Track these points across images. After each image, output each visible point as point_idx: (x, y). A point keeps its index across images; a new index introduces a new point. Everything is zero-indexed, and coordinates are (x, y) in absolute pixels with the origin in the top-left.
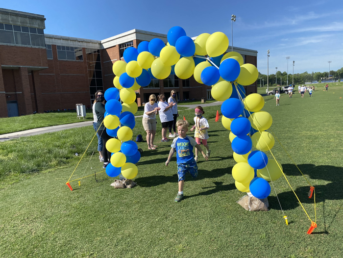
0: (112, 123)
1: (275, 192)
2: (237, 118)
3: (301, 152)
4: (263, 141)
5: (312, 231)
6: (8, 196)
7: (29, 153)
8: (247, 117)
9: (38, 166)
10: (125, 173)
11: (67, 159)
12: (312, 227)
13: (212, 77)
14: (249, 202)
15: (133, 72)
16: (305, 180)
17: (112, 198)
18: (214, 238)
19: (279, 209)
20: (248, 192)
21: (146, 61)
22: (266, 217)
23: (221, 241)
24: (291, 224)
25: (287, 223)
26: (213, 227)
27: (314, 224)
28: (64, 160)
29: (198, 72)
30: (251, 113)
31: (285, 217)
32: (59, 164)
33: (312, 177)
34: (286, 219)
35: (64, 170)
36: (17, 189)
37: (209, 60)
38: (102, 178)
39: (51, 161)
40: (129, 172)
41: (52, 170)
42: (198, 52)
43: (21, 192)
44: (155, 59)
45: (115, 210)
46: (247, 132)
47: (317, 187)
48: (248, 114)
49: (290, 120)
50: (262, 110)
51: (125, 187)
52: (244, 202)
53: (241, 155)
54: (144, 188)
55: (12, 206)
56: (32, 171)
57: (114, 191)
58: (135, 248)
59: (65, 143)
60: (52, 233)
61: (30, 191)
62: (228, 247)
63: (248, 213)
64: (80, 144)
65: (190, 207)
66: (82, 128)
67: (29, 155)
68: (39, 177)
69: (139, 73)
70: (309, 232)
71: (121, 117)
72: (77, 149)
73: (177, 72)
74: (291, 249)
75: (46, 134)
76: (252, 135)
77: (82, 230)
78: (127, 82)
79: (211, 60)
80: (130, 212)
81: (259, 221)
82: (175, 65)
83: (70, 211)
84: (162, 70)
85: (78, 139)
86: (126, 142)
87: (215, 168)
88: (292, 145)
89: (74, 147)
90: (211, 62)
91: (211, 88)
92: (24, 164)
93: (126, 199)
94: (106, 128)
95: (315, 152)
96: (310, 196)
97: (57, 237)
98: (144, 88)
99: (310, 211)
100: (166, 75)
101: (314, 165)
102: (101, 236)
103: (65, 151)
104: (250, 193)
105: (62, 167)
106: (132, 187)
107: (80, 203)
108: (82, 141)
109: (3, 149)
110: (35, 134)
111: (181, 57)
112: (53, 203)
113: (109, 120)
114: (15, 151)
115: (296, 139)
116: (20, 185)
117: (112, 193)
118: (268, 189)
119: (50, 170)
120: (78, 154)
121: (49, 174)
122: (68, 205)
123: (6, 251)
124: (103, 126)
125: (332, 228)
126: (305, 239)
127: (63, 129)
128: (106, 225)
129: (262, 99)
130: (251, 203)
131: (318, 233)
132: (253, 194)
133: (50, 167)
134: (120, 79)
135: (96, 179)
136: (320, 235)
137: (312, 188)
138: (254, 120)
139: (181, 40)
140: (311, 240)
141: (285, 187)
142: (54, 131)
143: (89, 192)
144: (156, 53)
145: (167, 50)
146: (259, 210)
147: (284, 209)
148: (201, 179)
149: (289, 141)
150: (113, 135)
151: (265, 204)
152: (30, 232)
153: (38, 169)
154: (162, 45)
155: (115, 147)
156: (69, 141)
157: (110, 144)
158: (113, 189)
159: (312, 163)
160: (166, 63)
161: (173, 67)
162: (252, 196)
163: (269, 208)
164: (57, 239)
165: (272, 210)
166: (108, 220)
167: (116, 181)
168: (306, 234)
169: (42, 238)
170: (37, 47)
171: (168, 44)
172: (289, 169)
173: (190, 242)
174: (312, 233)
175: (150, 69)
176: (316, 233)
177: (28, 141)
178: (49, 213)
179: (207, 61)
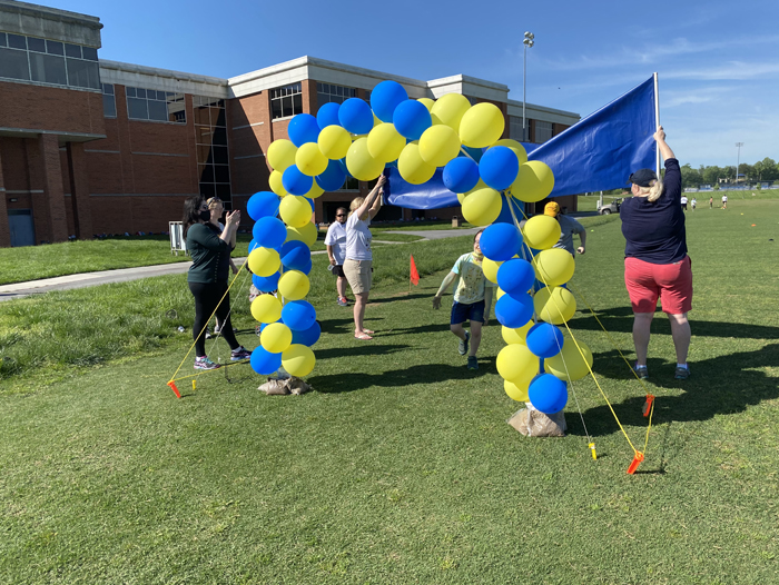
4: (554, 305)
5: (637, 468)
7: (78, 324)
8: (528, 261)
10: (289, 365)
11: (161, 337)
12: (636, 461)
14: (527, 421)
15: (308, 166)
17: (264, 412)
19: (582, 433)
20: (527, 402)
22: (559, 446)
23: (471, 483)
24: (603, 459)
25: (594, 456)
26: (457, 462)
27: (638, 454)
28: (156, 339)
30: (535, 252)
31: (592, 446)
32: (145, 347)
34: (593, 448)
35: (156, 359)
38: (239, 376)
39: (128, 342)
40: (297, 362)
41: (132, 359)
43: (73, 400)
45: (271, 433)
46: (526, 286)
48: (528, 255)
51: (289, 392)
52: (519, 421)
53: (513, 330)
54: (326, 395)
55: (60, 423)
56: (90, 360)
57: (267, 399)
59: (152, 306)
60: (150, 469)
61: (91, 398)
63: (525, 440)
64: (187, 309)
67: (80, 329)
68: (106, 372)
69: (322, 167)
70: (630, 471)
71: (283, 253)
72: (181, 319)
74: (595, 496)
75: (105, 286)
78: (297, 184)
80: (299, 437)
81: (544, 453)
84: (368, 162)
85: (180, 297)
89: (173, 314)
92: (72, 344)
93: (290, 413)
96: (645, 414)
102: (245, 474)
103: (155, 322)
104: (531, 404)
105: (151, 354)
106: (302, 393)
112: (144, 420)
113: (259, 258)
114: (45, 318)
116: (69, 386)
117: (261, 403)
119: (128, 359)
120: (185, 328)
121: (127, 366)
125: (673, 465)
126: (621, 481)
130: (532, 423)
131: (648, 472)
132: (535, 405)
133: (128, 353)
134: (285, 178)
135: (226, 377)
136: (649, 475)
137: (650, 399)
140: (632, 482)
142: (125, 279)
143: (214, 401)
146: (547, 435)
147: (592, 434)
148: (440, 381)
151: (558, 425)
155: (269, 311)
157: (259, 305)
158: (264, 396)
162: (534, 409)
163: (566, 433)
165: (571, 437)
167: (269, 380)
168: (624, 473)
170: (82, 89)
173: (414, 485)
174: (636, 472)
176: (643, 472)
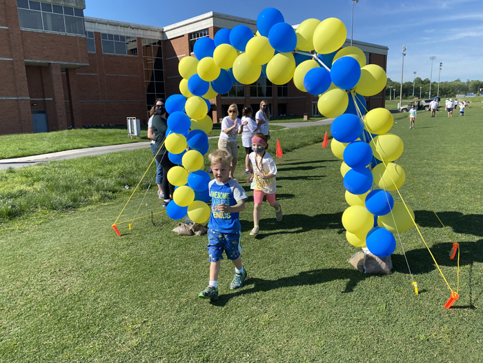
0: (176, 146)
1: (402, 249)
2: (352, 141)
3: (443, 195)
4: (388, 176)
5: (452, 304)
6: (33, 239)
7: (62, 183)
8: (368, 142)
9: (75, 200)
10: (193, 215)
11: (113, 192)
12: (452, 299)
13: (320, 82)
14: (364, 261)
15: (206, 73)
16: (446, 234)
17: (175, 248)
18: (312, 308)
19: (406, 272)
20: (364, 247)
21: (225, 58)
22: (387, 282)
23: (323, 312)
24: (423, 294)
25: (417, 292)
27: (455, 294)
28: (110, 194)
29: (300, 75)
30: (374, 136)
31: (415, 284)
32: (103, 199)
33: (457, 231)
34: (416, 286)
35: (109, 208)
36: (46, 232)
37: (316, 57)
38: (161, 221)
39: (92, 195)
40: (198, 213)
41: (93, 207)
42: (300, 46)
43: (51, 236)
44: (239, 54)
45: (178, 265)
46: (366, 163)
47: (462, 245)
48: (368, 137)
49: (429, 149)
50: (390, 132)
51: (193, 234)
53: (356, 196)
55: (39, 253)
56: (66, 208)
57: (178, 238)
58: (204, 316)
59: (111, 171)
60: (92, 291)
61: (63, 235)
62: (332, 320)
63: (362, 276)
64: (131, 173)
65: (281, 265)
66: (134, 151)
67: (62, 186)
68: (76, 216)
69: (216, 75)
70: (447, 306)
71: (188, 137)
72: (127, 180)
73: (270, 75)
74: (421, 327)
75: (85, 158)
76: (373, 167)
77: (132, 289)
78: (199, 88)
79: (319, 58)
80: (198, 268)
81: (377, 288)
82: (267, 64)
83: (116, 264)
84: (247, 71)
85: (128, 166)
86: (194, 173)
87: (319, 213)
88: (431, 185)
89: (123, 177)
90: (319, 60)
91: (318, 98)
92: (56, 197)
93: (193, 249)
94: (167, 152)
95: (464, 196)
96: (452, 257)
97: (98, 297)
98: (222, 98)
99: (451, 277)
100: (253, 79)
101: (461, 214)
102: (158, 298)
103: (110, 182)
104: (367, 249)
105: (106, 204)
106: (202, 234)
107: (130, 253)
108: (135, 169)
109: (27, 177)
110: (69, 158)
111: (276, 53)
112: (94, 252)
113: (172, 141)
114: (43, 179)
115: (438, 175)
116: (50, 225)
117: (174, 241)
118: (393, 244)
119: (90, 207)
120: (129, 186)
121: (89, 212)
122: (114, 255)
123: (31, 312)
124: (164, 148)
125: (481, 302)
126: (440, 315)
127: (109, 152)
128: (166, 283)
129: (390, 116)
130: (367, 263)
131: (460, 307)
132: (370, 250)
133: (91, 203)
134: (189, 83)
135: (152, 221)
136: (462, 310)
137: (456, 244)
138: (377, 146)
139: (275, 28)
140: (449, 316)
141: (417, 242)
143: (143, 238)
144: (240, 46)
145: (257, 42)
146: (379, 273)
147: (414, 272)
149: (427, 179)
150: (177, 161)
151: (387, 264)
152: (63, 289)
153: (73, 205)
154: (249, 35)
155: (179, 178)
156: (117, 169)
157: (173, 174)
158: (176, 236)
159: (457, 211)
160: (254, 60)
161: (264, 67)
162: (369, 252)
163: (392, 271)
164: (99, 299)
165: (397, 274)
166: (168, 277)
167: (180, 225)
168: (442, 308)
169: (79, 298)
170: (74, 35)
171: (258, 33)
172: (425, 218)
173: (280, 311)
174: (451, 307)
175: (231, 69)
176: (457, 307)
177: (60, 167)
178: (88, 265)
179: (313, 60)
